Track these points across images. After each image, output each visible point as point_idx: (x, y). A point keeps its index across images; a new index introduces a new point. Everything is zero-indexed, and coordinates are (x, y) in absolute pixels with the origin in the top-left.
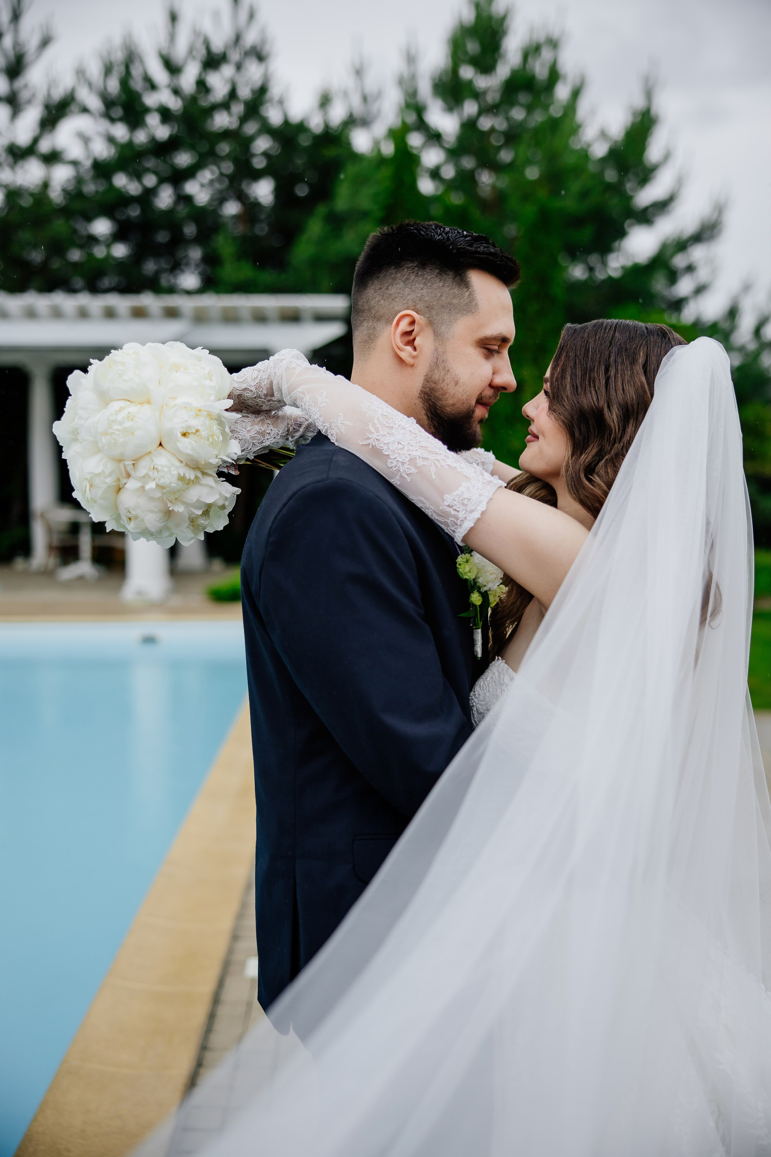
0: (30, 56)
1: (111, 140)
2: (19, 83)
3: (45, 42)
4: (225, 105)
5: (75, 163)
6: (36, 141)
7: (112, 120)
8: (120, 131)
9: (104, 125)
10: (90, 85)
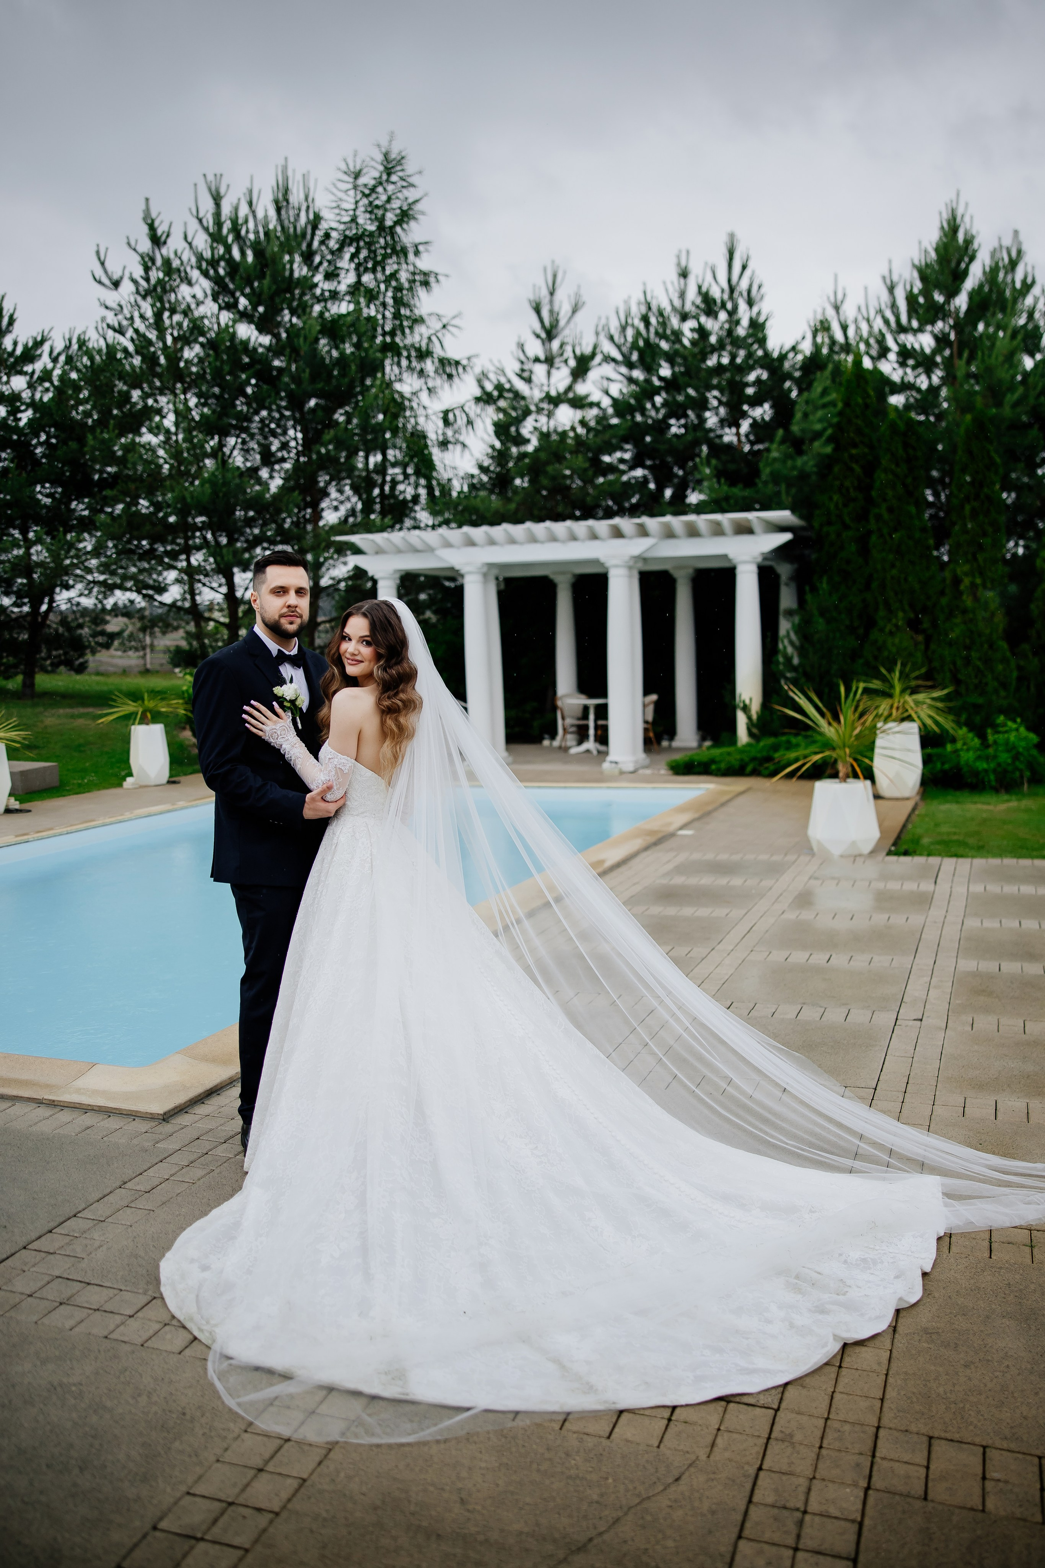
0: (562, 323)
1: (631, 380)
2: (555, 344)
3: (574, 311)
4: (720, 346)
5: (598, 405)
6: (570, 388)
7: (631, 366)
8: (638, 374)
9: (624, 370)
10: (611, 338)
